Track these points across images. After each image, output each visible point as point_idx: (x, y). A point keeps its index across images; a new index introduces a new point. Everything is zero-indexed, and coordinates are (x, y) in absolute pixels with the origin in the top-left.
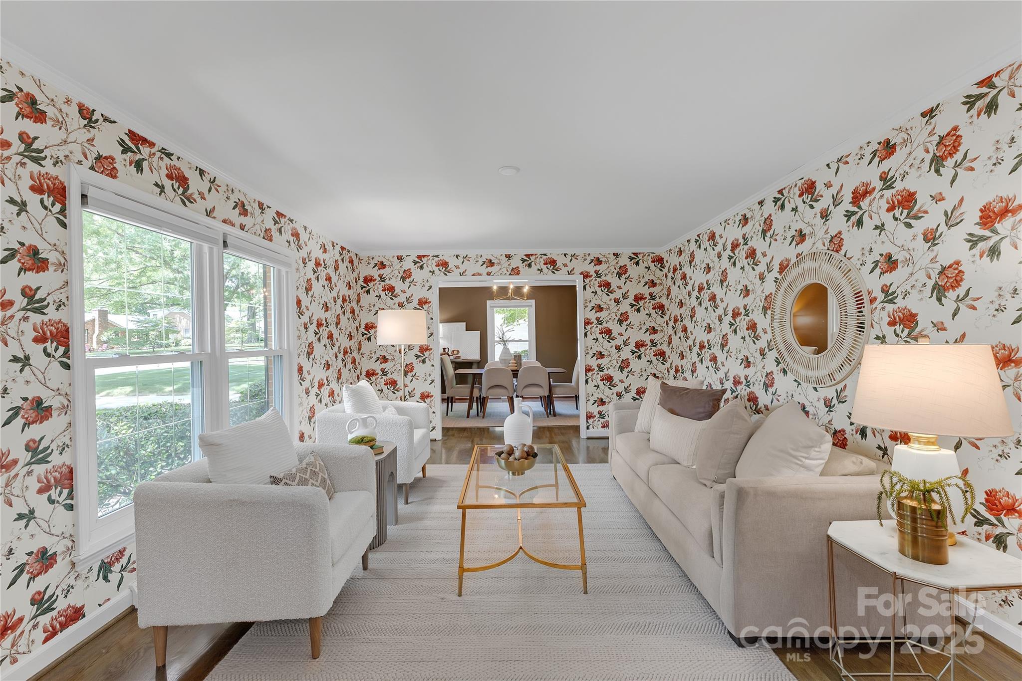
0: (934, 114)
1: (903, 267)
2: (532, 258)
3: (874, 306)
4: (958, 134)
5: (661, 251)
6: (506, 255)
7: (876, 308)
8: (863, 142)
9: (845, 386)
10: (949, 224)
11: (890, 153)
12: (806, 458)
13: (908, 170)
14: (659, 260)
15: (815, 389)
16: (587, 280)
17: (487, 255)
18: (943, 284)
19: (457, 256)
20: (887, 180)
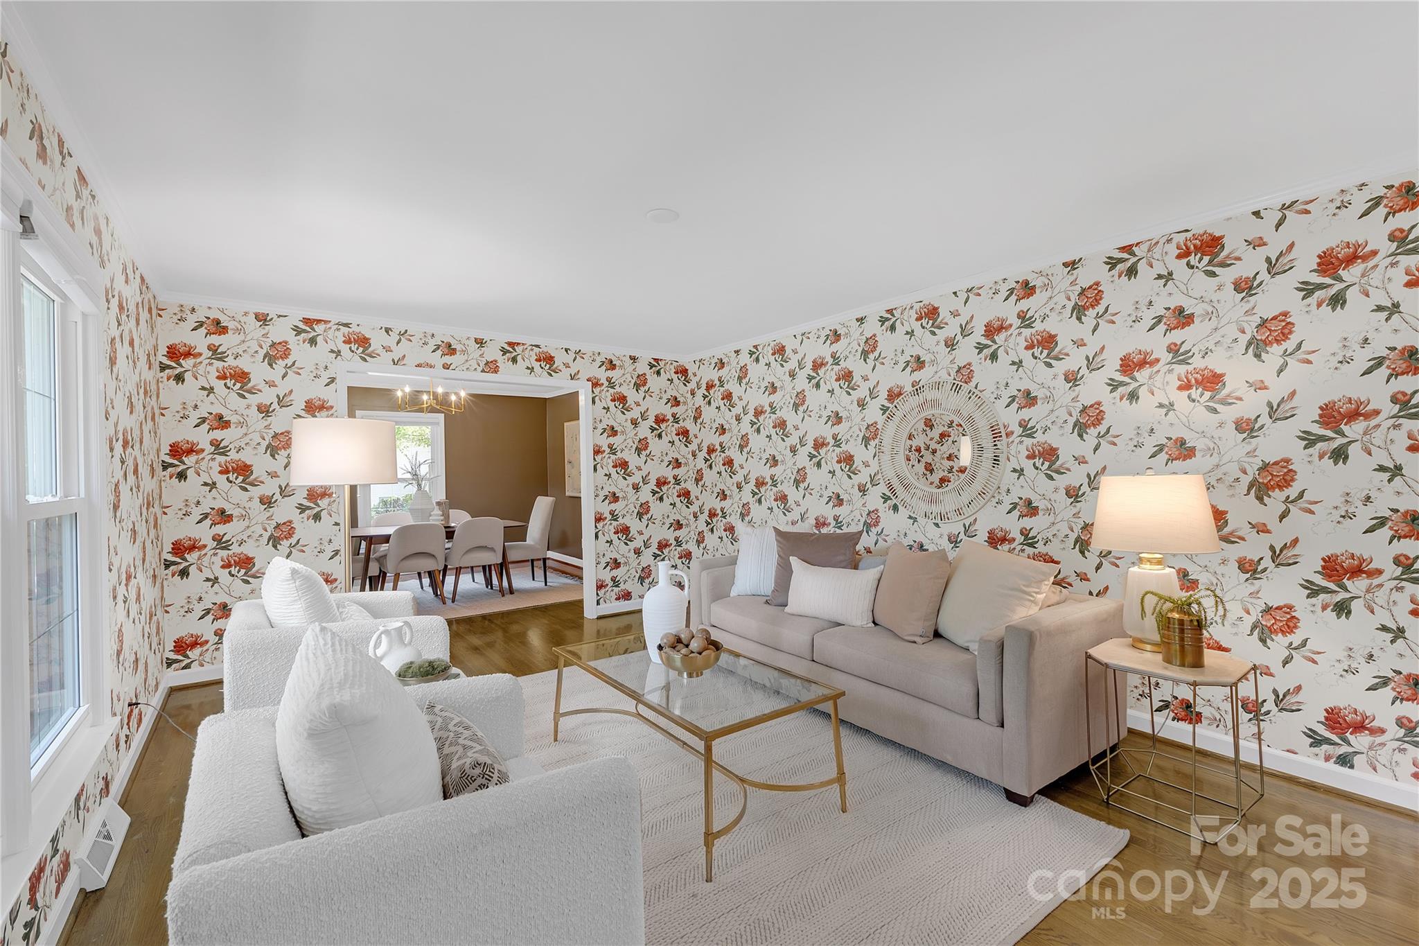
0: (1076, 266)
1: (1043, 403)
2: (519, 349)
3: (1011, 440)
4: (1099, 288)
5: (686, 361)
6: (476, 339)
7: (1013, 442)
8: (999, 278)
9: (976, 520)
10: (1091, 368)
11: (1029, 294)
12: (1037, 593)
13: (1048, 312)
14: (683, 372)
15: (937, 525)
16: (597, 390)
17: (444, 333)
18: (1085, 421)
19: (387, 330)
20: (1025, 320)
